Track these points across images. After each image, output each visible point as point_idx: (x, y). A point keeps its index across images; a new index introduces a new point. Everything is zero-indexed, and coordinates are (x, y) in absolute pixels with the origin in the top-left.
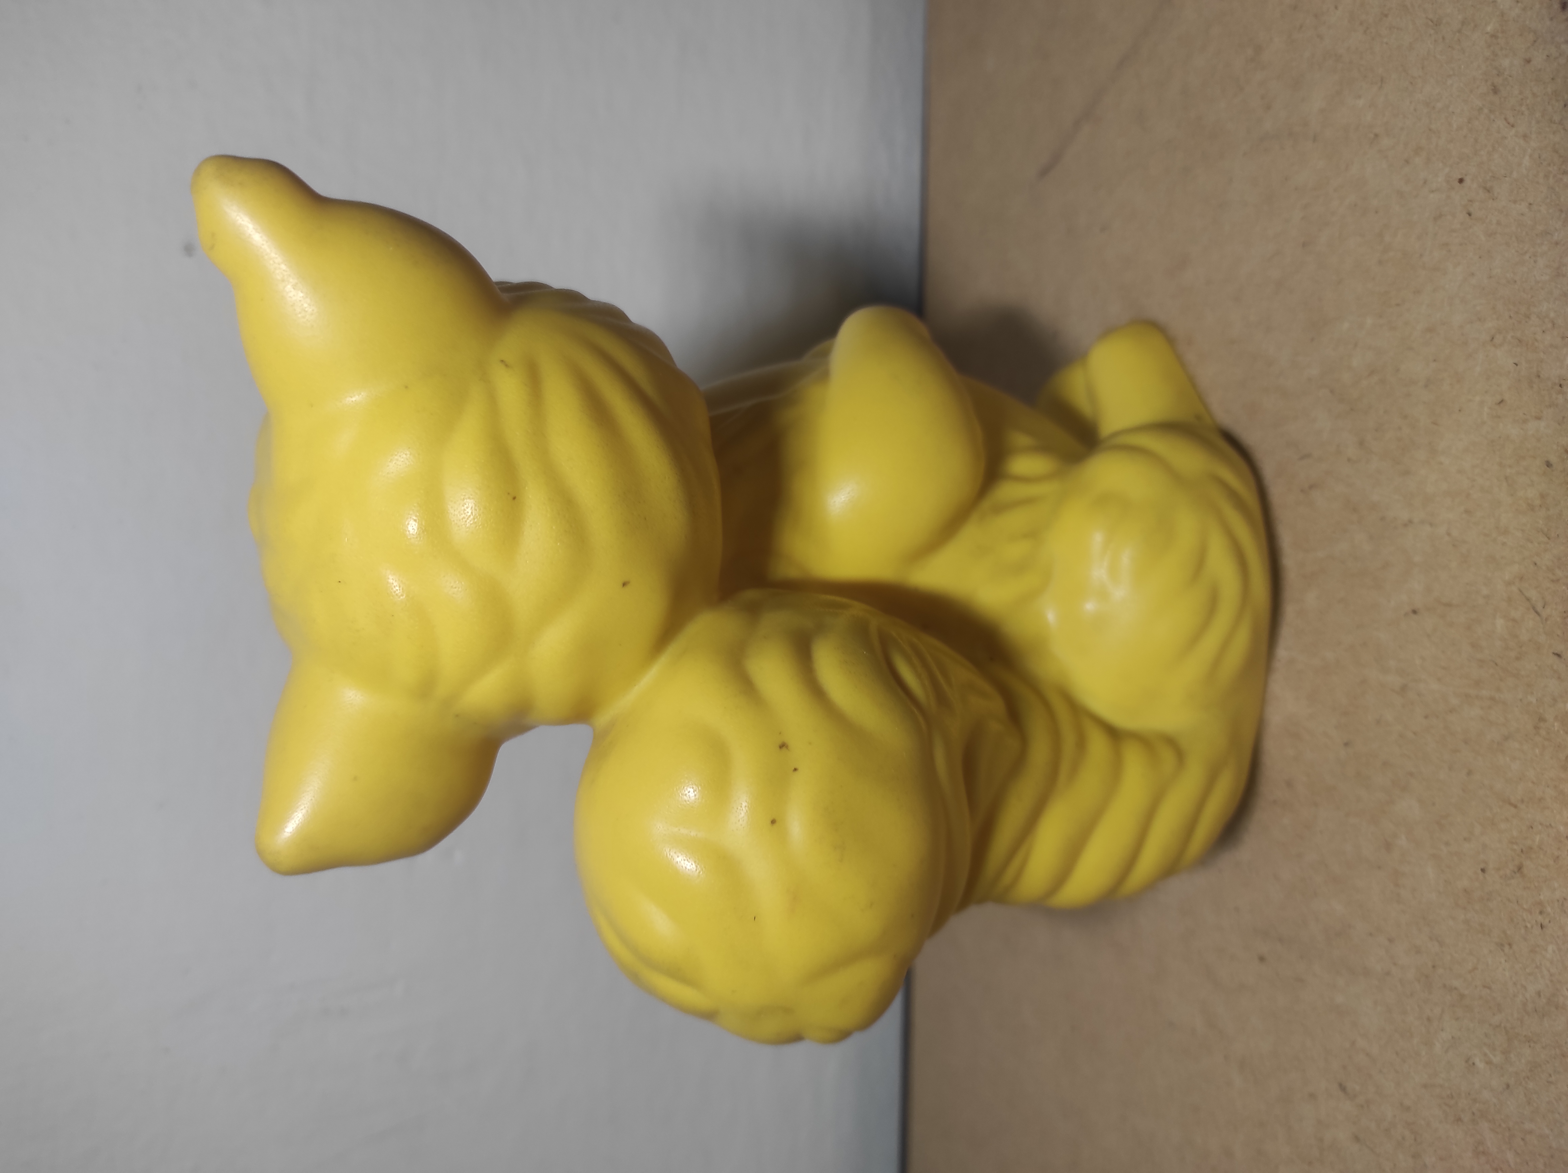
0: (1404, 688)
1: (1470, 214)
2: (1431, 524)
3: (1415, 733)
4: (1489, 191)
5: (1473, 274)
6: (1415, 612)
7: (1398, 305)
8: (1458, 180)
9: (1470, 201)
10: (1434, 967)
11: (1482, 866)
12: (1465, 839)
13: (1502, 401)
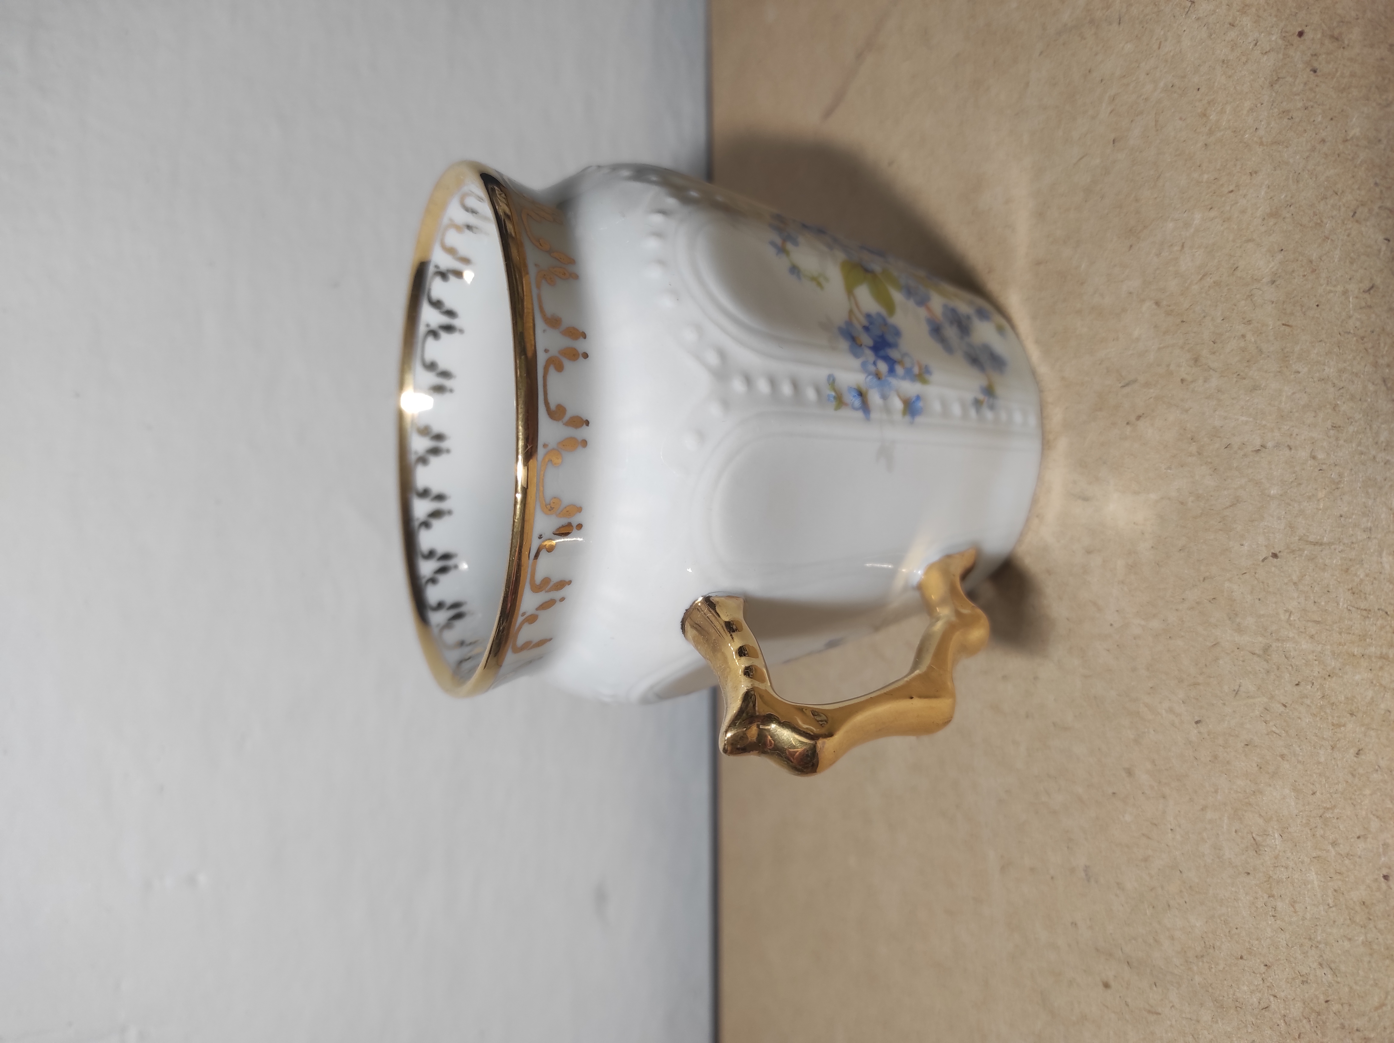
0: (1266, 649)
1: (1315, 71)
2: (1290, 449)
3: (1285, 706)
4: (1337, 39)
5: (1323, 141)
6: (1275, 556)
7: (1232, 191)
8: (1297, 33)
9: (1315, 55)
10: (1327, 1001)
11: (1385, 872)
12: (1359, 837)
13: (1372, 287)
